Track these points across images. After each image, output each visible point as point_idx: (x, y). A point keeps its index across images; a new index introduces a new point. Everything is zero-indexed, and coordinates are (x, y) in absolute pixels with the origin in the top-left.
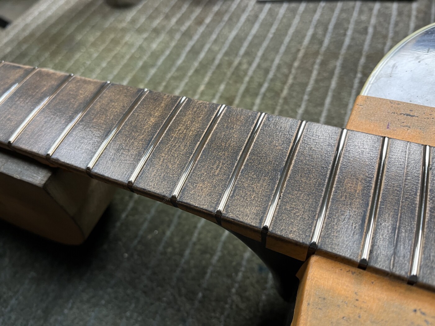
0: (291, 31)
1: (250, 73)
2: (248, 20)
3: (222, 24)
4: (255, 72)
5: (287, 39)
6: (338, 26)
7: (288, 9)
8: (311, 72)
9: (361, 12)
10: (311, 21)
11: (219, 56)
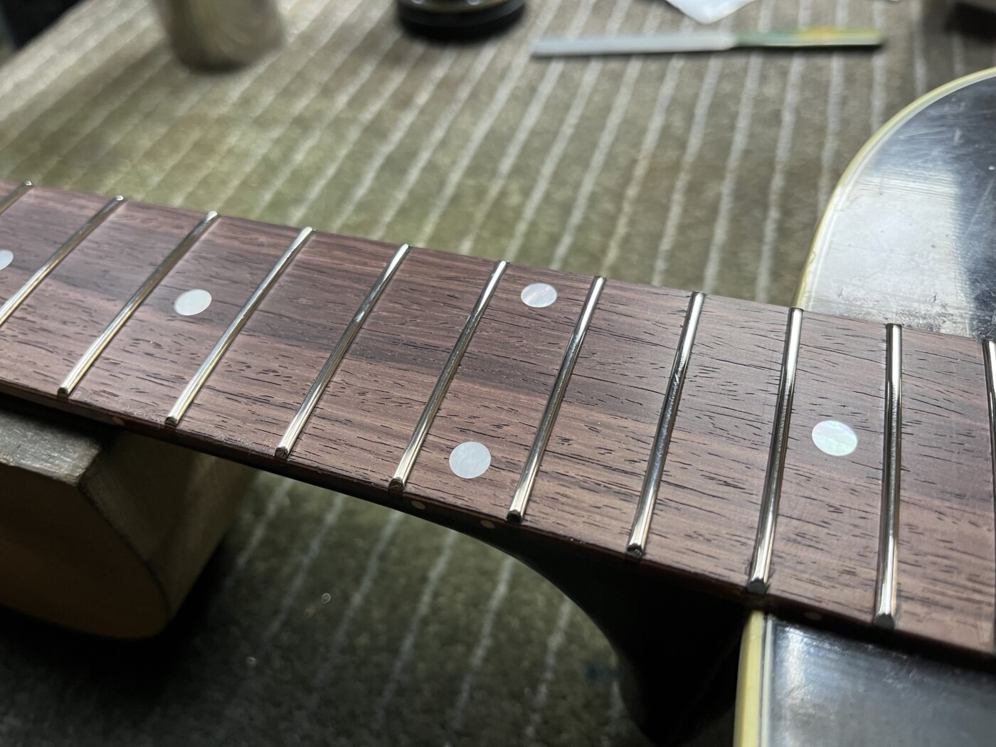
0: (614, 119)
1: (529, 212)
2: (514, 97)
3: (456, 107)
4: (539, 210)
5: (606, 139)
6: (716, 107)
7: (603, 73)
8: (666, 209)
9: (763, 78)
10: (654, 100)
11: (455, 177)
